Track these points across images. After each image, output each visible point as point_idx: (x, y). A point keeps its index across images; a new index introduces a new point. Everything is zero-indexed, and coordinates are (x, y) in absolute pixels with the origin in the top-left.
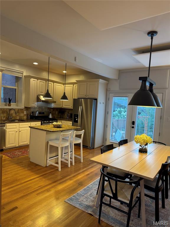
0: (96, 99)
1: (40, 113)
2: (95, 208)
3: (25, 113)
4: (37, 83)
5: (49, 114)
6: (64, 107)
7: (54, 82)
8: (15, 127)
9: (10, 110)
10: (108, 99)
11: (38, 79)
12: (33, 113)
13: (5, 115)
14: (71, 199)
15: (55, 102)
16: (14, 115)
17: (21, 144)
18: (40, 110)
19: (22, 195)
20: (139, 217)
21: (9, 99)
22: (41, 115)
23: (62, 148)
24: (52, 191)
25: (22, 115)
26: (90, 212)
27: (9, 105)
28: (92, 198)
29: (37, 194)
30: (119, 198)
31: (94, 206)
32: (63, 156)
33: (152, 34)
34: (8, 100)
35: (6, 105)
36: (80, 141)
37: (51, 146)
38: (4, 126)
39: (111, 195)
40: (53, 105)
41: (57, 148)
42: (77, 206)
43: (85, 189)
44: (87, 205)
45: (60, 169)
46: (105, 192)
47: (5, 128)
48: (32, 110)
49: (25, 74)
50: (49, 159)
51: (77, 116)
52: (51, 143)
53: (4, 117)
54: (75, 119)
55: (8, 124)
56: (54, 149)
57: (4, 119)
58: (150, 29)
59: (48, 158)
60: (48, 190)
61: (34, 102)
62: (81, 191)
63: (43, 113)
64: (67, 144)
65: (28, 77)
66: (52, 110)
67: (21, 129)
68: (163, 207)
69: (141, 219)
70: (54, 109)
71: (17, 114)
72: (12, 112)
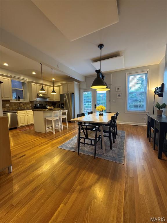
0: (74, 94)
1: (40, 105)
2: (76, 148)
3: (30, 105)
4: (36, 86)
5: (46, 106)
6: (55, 100)
7: (47, 85)
8: (24, 113)
9: (20, 103)
10: (80, 94)
11: (37, 83)
12: (35, 105)
13: (16, 106)
14: (61, 146)
15: (49, 98)
16: (23, 106)
17: (29, 123)
18: (40, 103)
19: (30, 148)
20: (101, 148)
21: (18, 96)
22: (41, 106)
23: (55, 121)
24: (50, 144)
25: (28, 106)
26: (73, 150)
27: (19, 100)
28: (74, 144)
29: (40, 146)
30: (89, 138)
31: (75, 147)
32: (56, 127)
33: (101, 46)
34: (18, 98)
35: (16, 100)
36: (66, 117)
37: (47, 120)
38: (16, 113)
39: (85, 137)
40: (48, 100)
41: (51, 120)
42: (65, 149)
43: (70, 141)
44: (71, 147)
45: (54, 133)
46: (81, 136)
47: (16, 114)
48: (35, 103)
49: (27, 81)
50: (47, 129)
51: (63, 104)
52: (47, 119)
53: (16, 108)
54: (62, 106)
55: (18, 111)
56: (50, 122)
57: (16, 109)
58: (99, 43)
59: (46, 127)
60: (46, 144)
61: (35, 97)
62: (67, 142)
63: (42, 105)
64: (58, 118)
65: (30, 83)
66: (47, 103)
67: (28, 114)
68: (114, 142)
69: (102, 149)
70: (49, 102)
71: (25, 106)
72: (21, 104)
